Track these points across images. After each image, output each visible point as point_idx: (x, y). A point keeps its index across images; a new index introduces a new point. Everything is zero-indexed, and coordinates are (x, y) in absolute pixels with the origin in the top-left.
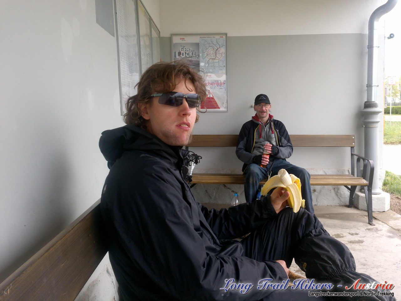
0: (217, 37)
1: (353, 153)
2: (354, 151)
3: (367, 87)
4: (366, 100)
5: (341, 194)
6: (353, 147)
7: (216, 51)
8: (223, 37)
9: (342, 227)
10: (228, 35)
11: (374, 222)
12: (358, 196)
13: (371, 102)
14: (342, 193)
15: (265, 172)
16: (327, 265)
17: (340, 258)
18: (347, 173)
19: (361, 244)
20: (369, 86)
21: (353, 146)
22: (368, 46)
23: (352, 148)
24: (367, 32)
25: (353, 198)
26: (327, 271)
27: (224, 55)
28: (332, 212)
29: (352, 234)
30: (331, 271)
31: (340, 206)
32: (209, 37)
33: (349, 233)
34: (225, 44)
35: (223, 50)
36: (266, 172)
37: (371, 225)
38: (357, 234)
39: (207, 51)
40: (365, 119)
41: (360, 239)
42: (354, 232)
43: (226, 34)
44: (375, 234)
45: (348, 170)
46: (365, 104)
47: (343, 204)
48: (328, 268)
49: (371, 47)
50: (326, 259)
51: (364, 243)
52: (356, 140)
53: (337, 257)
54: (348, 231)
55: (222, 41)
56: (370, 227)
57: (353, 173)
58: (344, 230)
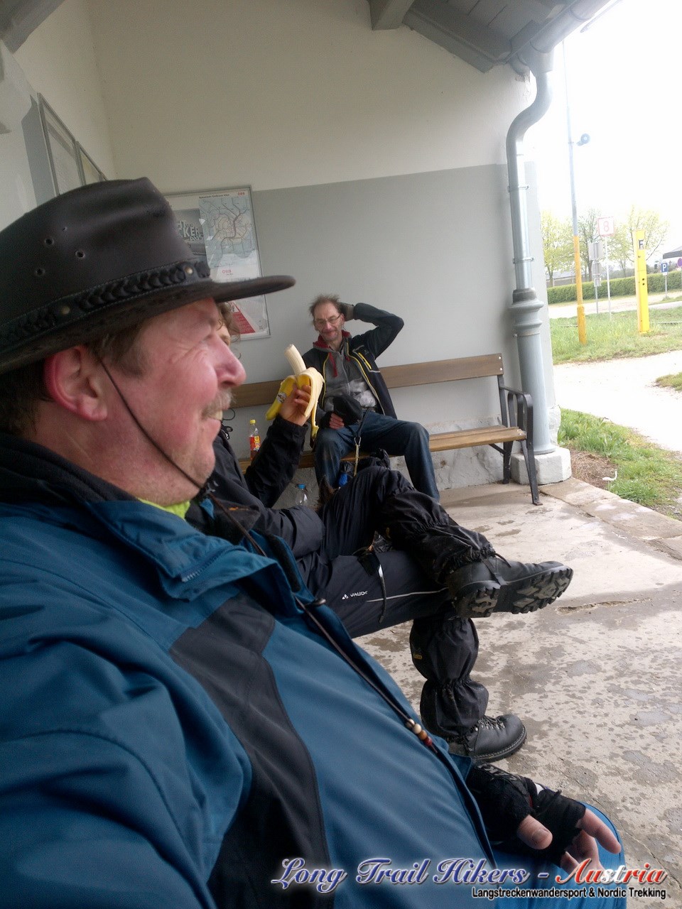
0: (233, 194)
1: (501, 386)
2: (503, 382)
3: (514, 263)
4: (515, 289)
5: (489, 463)
6: (502, 375)
7: (234, 222)
8: (244, 194)
9: (489, 516)
10: (254, 190)
11: (542, 499)
12: (517, 461)
13: (522, 290)
14: (490, 459)
15: (349, 440)
16: (411, 522)
17: (427, 513)
18: (496, 423)
19: (515, 535)
20: (518, 261)
21: (501, 373)
22: (509, 187)
23: (500, 376)
24: (504, 161)
25: (508, 466)
26: (412, 529)
27: (250, 229)
28: (475, 496)
29: (504, 524)
30: (416, 527)
31: (490, 483)
32: (217, 196)
33: (499, 523)
34: (249, 206)
35: (247, 219)
36: (352, 439)
37: (536, 505)
38: (511, 522)
39: (217, 223)
40: (517, 321)
41: (515, 529)
42: (506, 520)
43: (249, 188)
44: (541, 517)
45: (498, 418)
46: (514, 295)
47: (494, 480)
48: (413, 525)
49: (513, 189)
50: (410, 516)
51: (520, 533)
52: (504, 363)
53: (423, 512)
54: (497, 519)
55: (244, 201)
56: (534, 508)
57: (504, 423)
58: (492, 519)
